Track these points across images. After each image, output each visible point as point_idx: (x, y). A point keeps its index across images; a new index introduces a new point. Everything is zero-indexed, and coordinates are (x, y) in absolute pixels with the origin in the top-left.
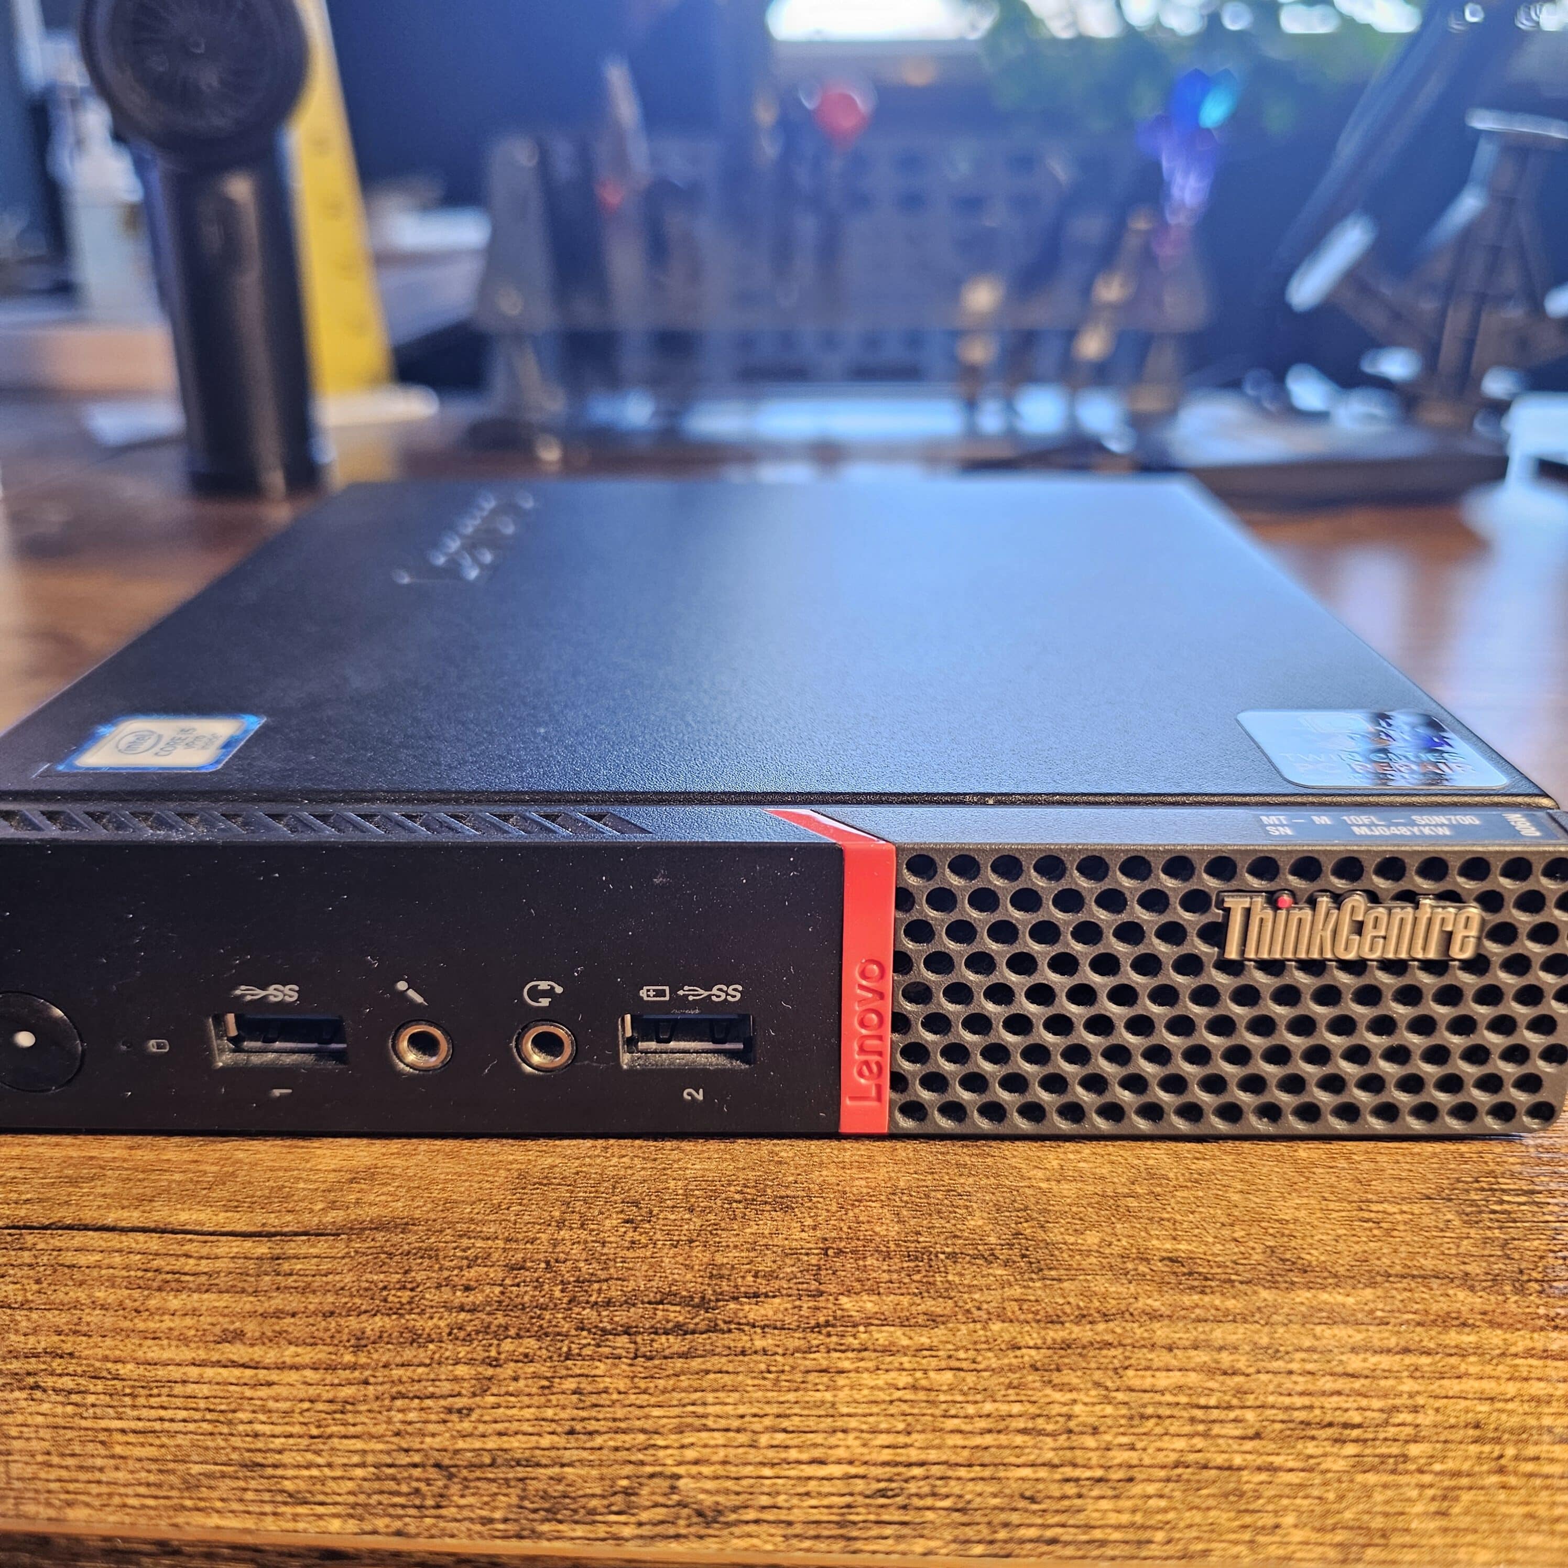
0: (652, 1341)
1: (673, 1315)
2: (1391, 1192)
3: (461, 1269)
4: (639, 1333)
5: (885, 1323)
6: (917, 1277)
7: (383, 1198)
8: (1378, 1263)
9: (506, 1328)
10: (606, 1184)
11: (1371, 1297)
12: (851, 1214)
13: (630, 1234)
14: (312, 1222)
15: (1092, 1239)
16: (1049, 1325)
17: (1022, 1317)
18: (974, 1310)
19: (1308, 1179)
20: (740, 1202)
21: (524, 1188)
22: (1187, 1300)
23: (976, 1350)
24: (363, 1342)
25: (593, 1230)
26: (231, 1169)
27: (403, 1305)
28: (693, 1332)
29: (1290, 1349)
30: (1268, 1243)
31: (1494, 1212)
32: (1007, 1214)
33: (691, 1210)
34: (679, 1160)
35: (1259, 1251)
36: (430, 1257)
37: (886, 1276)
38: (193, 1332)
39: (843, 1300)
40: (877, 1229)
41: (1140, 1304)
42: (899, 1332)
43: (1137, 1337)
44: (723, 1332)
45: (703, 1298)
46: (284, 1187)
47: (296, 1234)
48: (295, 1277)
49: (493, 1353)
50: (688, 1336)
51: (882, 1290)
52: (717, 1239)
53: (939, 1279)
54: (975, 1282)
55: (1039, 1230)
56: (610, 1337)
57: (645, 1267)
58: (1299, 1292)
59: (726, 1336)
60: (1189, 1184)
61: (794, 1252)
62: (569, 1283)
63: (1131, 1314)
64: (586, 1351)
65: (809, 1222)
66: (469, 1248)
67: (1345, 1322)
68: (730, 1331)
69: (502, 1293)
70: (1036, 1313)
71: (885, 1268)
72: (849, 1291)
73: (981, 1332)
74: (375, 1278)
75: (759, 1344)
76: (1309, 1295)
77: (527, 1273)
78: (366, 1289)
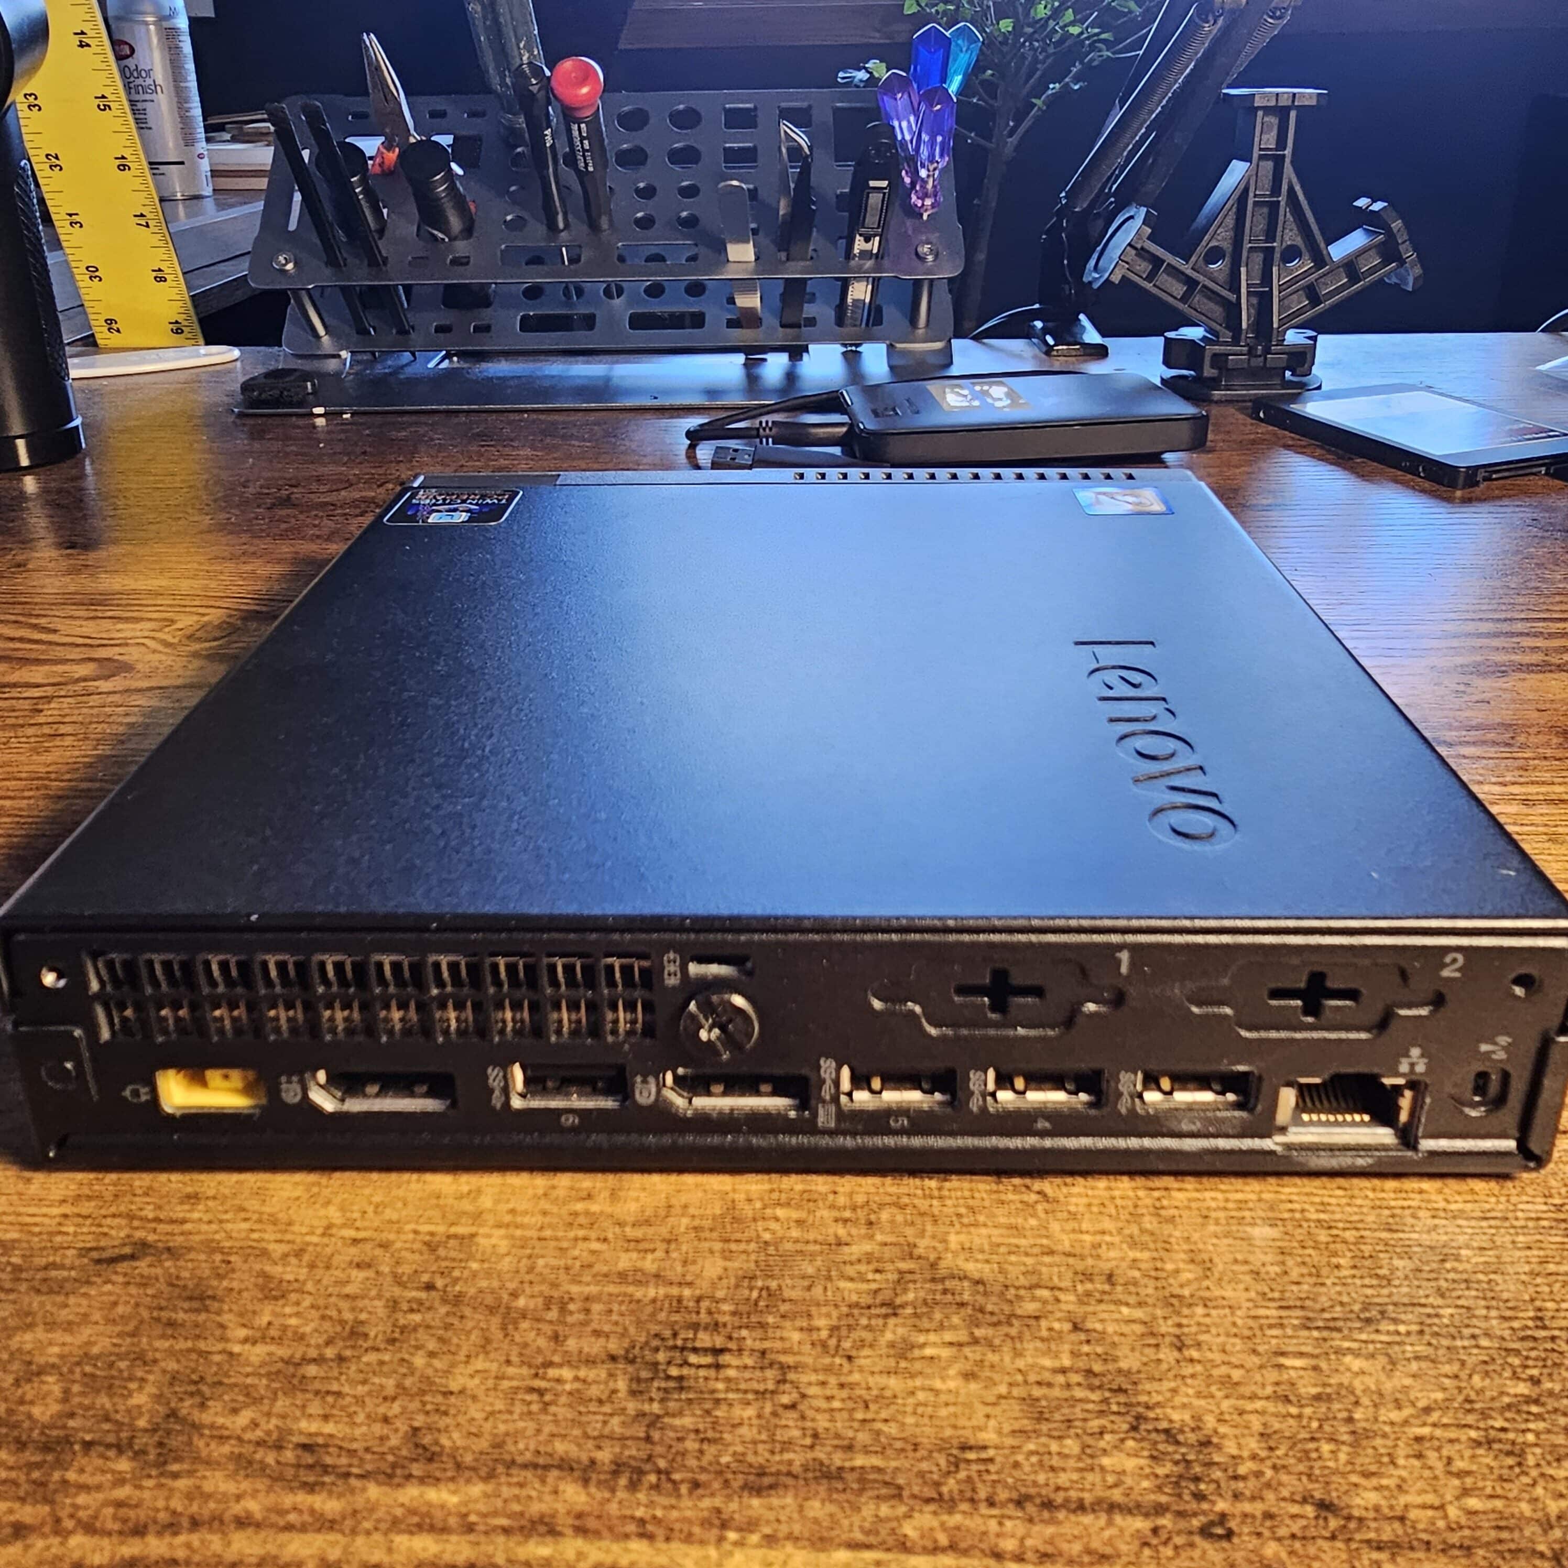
2: (580, 1351)
8: (512, 1448)
11: (477, 1495)
15: (242, 1420)
16: (129, 1538)
17: (109, 1528)
18: (66, 1519)
19: (507, 1336)
22: (288, 1500)
30: (415, 1424)
31: (668, 1378)
32: (177, 1389)
35: (400, 1433)
40: (34, 1412)
41: (239, 1508)
54: (90, 1481)
55: (196, 1409)
58: (408, 1489)
60: (383, 1345)
63: (222, 1522)
67: (431, 1530)
70: (127, 1521)
71: (11, 1463)
73: (54, 1550)
76: (416, 1492)
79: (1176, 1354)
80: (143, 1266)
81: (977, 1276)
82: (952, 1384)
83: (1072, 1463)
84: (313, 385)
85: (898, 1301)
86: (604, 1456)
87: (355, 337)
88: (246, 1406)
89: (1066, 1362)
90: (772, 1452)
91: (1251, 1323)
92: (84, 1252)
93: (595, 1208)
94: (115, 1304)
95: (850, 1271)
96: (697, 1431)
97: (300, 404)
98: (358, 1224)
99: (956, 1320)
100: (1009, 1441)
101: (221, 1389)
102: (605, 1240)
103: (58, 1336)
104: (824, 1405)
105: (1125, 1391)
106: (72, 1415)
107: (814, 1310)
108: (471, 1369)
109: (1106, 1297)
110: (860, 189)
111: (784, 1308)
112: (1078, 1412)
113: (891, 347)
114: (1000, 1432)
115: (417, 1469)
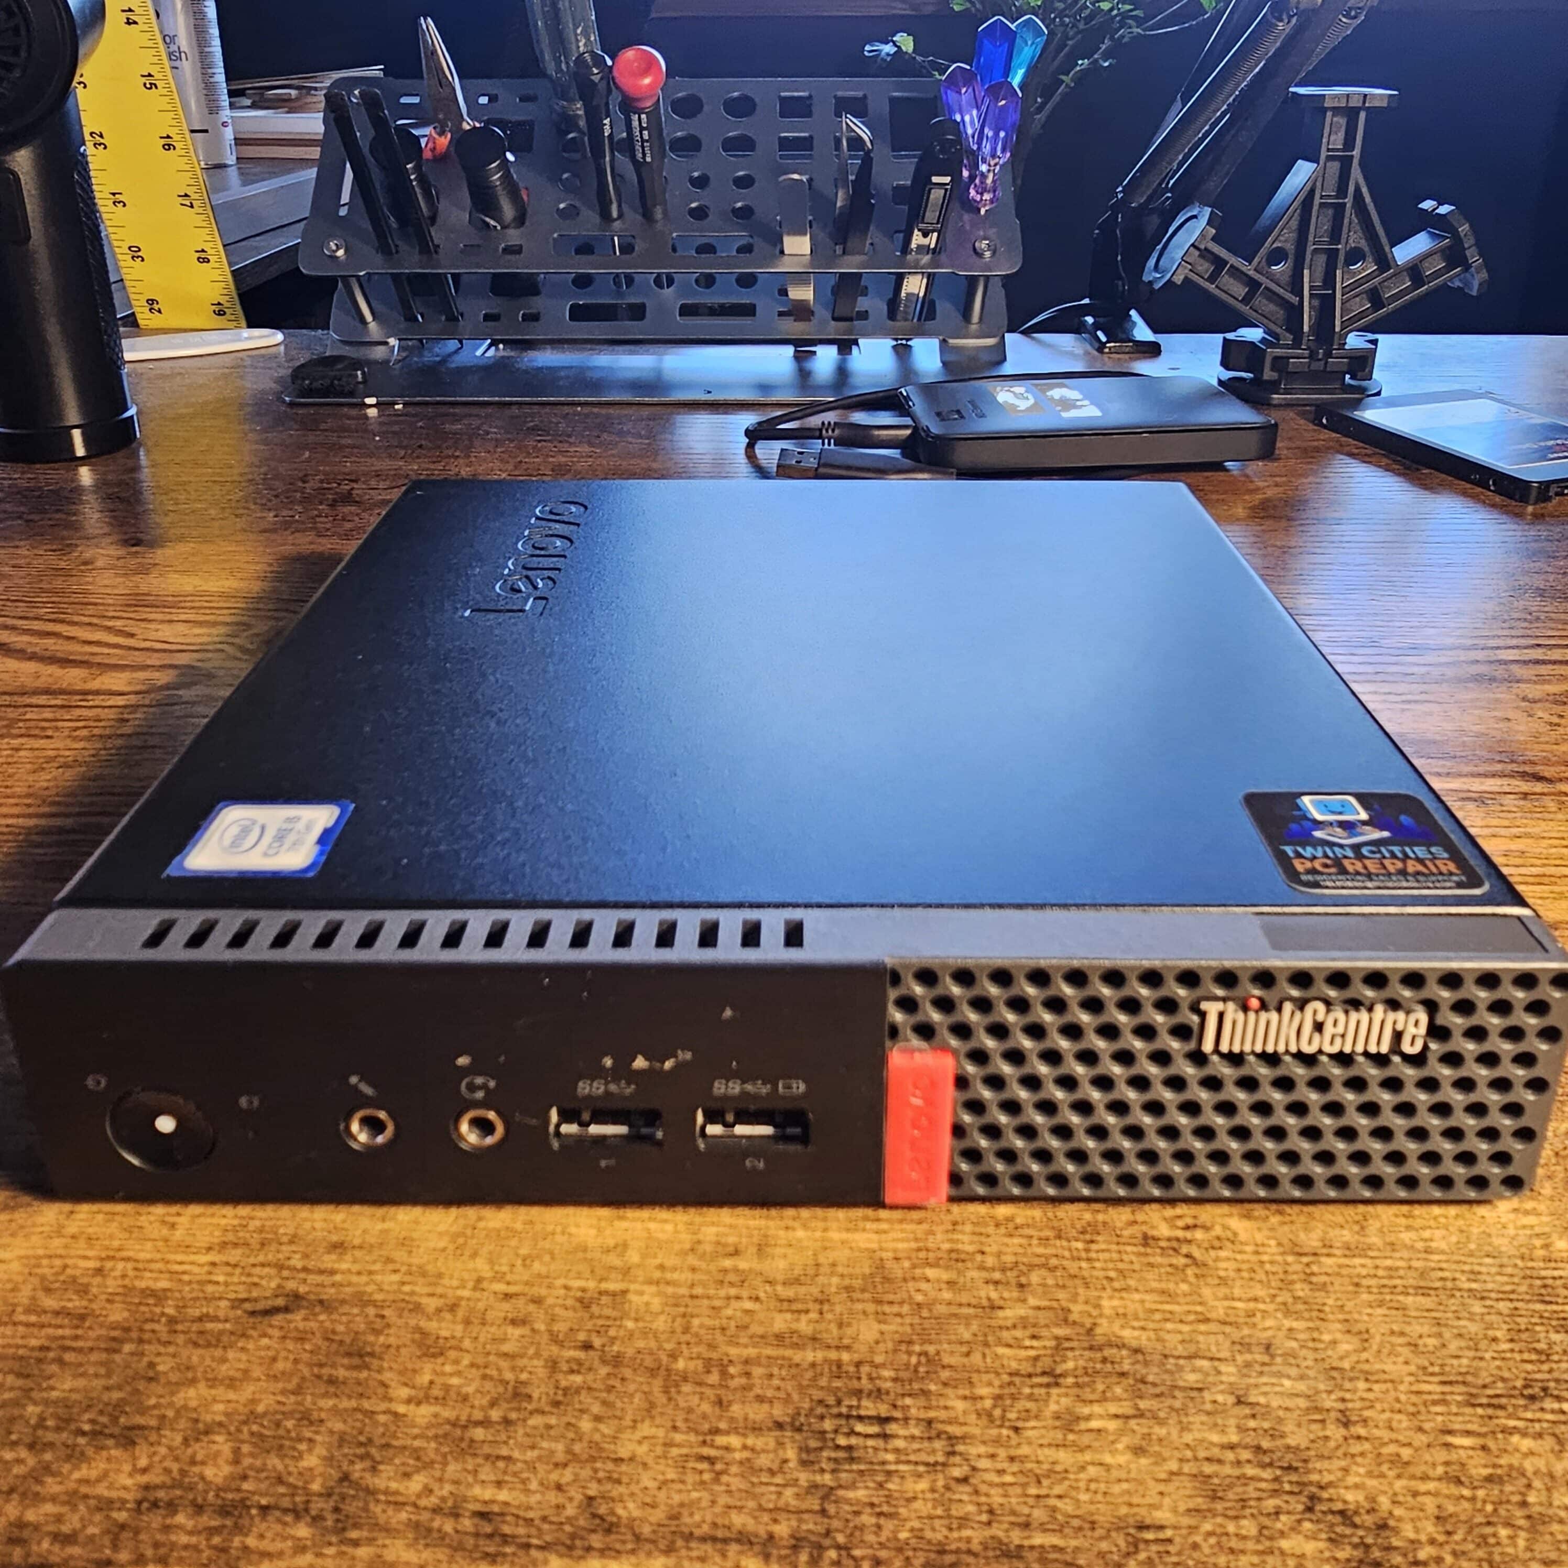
2: (746, 1418)
8: (688, 1520)
12: (190, 1451)
30: (590, 1492)
32: (346, 1451)
34: (52, 1376)
35: (576, 1503)
37: (185, 1540)
40: (206, 1473)
52: (39, 1488)
54: (270, 1549)
55: (368, 1473)
60: (548, 1408)
79: (1343, 1431)
80: (297, 1319)
81: (1134, 1344)
82: (1122, 1459)
83: (1250, 1545)
84: (363, 373)
85: (1058, 1371)
86: (782, 1530)
87: (403, 325)
88: (418, 1470)
89: (1234, 1438)
90: (951, 1529)
91: (1414, 1398)
92: (238, 1303)
93: (743, 1265)
94: (274, 1359)
95: (1005, 1335)
96: (872, 1505)
97: (351, 394)
98: (509, 1277)
99: (1118, 1390)
100: (1186, 1521)
101: (391, 1452)
102: (757, 1299)
103: (220, 1392)
104: (996, 1479)
105: (1296, 1469)
107: (975, 1378)
108: (638, 1435)
109: (1266, 1369)
110: (922, 184)
111: (945, 1374)
112: (1251, 1491)
113: (944, 342)
114: (1175, 1511)
115: (596, 1540)
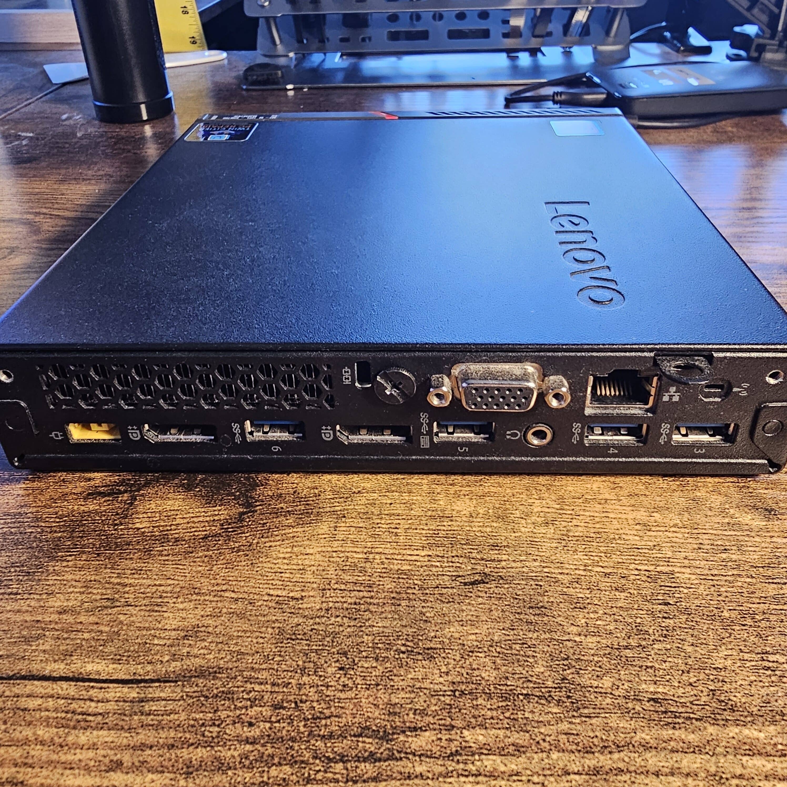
0: (357, 767)
1: (368, 746)
2: (780, 645)
3: (246, 708)
4: (350, 761)
5: (490, 752)
6: (507, 715)
7: (202, 651)
8: (777, 704)
9: (273, 758)
10: (328, 639)
11: (774, 733)
12: (468, 662)
13: (342, 679)
14: (161, 670)
15: (607, 682)
16: (586, 755)
17: (570, 748)
18: (541, 742)
19: (730, 634)
20: (403, 653)
21: (282, 643)
22: (665, 734)
23: (545, 775)
24: (191, 770)
25: (321, 676)
26: (116, 630)
27: (213, 738)
28: (380, 760)
29: (729, 776)
30: (711, 688)
32: (557, 662)
33: (377, 660)
34: (369, 619)
35: (705, 694)
36: (229, 699)
37: (489, 713)
38: (92, 763)
39: (466, 733)
40: (483, 675)
41: (637, 738)
42: (498, 759)
43: (638, 765)
44: (397, 760)
45: (385, 732)
46: (146, 643)
47: (152, 681)
48: (152, 717)
49: (265, 779)
50: (377, 764)
51: (487, 725)
52: (392, 683)
53: (520, 716)
54: (541, 719)
55: (576, 676)
56: (332, 765)
57: (351, 707)
58: (731, 728)
59: (399, 763)
60: (662, 639)
61: (435, 694)
62: (308, 719)
63: (634, 746)
64: (319, 776)
65: (444, 669)
66: (250, 691)
67: (760, 754)
68: (401, 759)
69: (270, 728)
70: (577, 744)
71: (489, 706)
72: (468, 726)
73: (546, 761)
74: (198, 717)
75: (419, 769)
76: (737, 730)
77: (284, 712)
78: (193, 726)
80: (492, 587)
84: (282, 72)
87: (296, 45)
92: (454, 578)
93: (734, 557)
97: (277, 83)
98: (601, 564)
101: (583, 664)
106: (507, 678)
113: (595, 49)
